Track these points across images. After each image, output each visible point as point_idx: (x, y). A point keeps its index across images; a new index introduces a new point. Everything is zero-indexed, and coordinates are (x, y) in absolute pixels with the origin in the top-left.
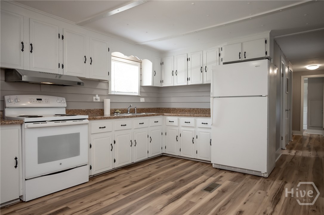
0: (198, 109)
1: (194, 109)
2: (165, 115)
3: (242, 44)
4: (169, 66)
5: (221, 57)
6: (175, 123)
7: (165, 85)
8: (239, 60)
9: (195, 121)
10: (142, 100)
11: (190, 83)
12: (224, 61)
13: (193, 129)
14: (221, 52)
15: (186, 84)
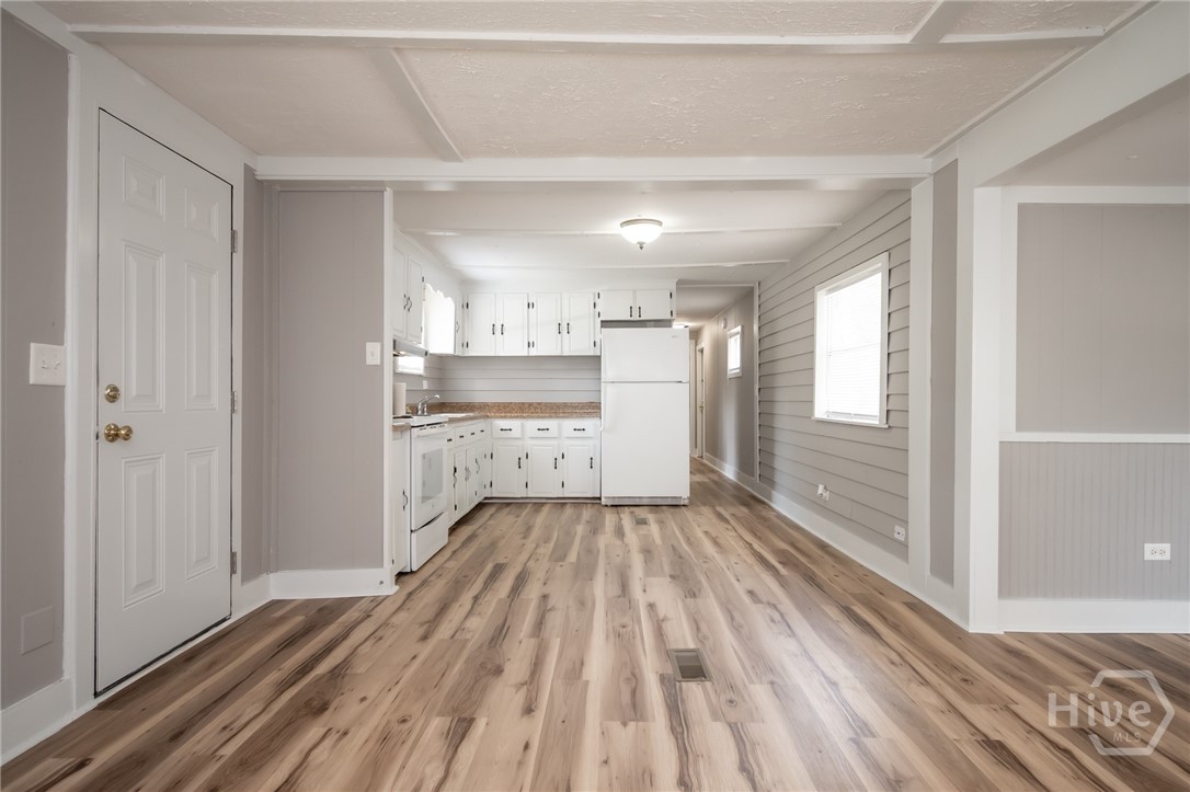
0: (540, 404)
1: (530, 405)
2: (491, 417)
3: (635, 292)
4: (486, 311)
5: (598, 309)
6: (516, 433)
7: (472, 352)
8: (629, 318)
9: (560, 426)
10: (425, 385)
11: (534, 352)
12: (602, 318)
13: (555, 442)
14: (598, 301)
15: (526, 354)
